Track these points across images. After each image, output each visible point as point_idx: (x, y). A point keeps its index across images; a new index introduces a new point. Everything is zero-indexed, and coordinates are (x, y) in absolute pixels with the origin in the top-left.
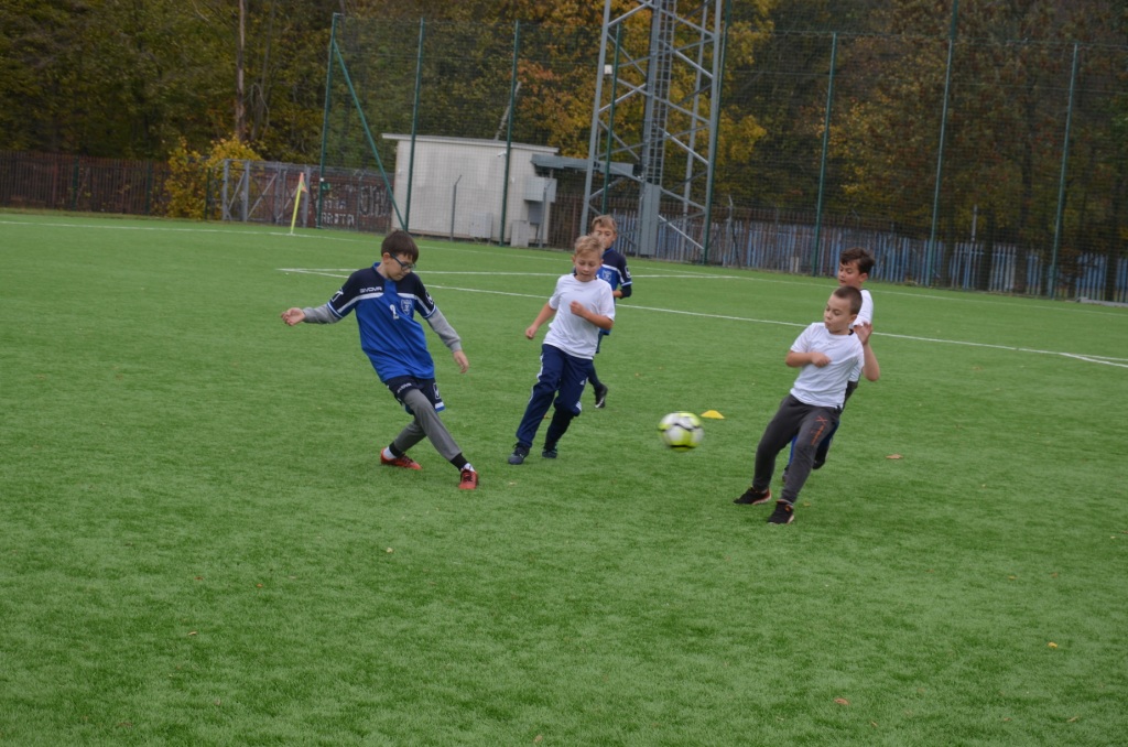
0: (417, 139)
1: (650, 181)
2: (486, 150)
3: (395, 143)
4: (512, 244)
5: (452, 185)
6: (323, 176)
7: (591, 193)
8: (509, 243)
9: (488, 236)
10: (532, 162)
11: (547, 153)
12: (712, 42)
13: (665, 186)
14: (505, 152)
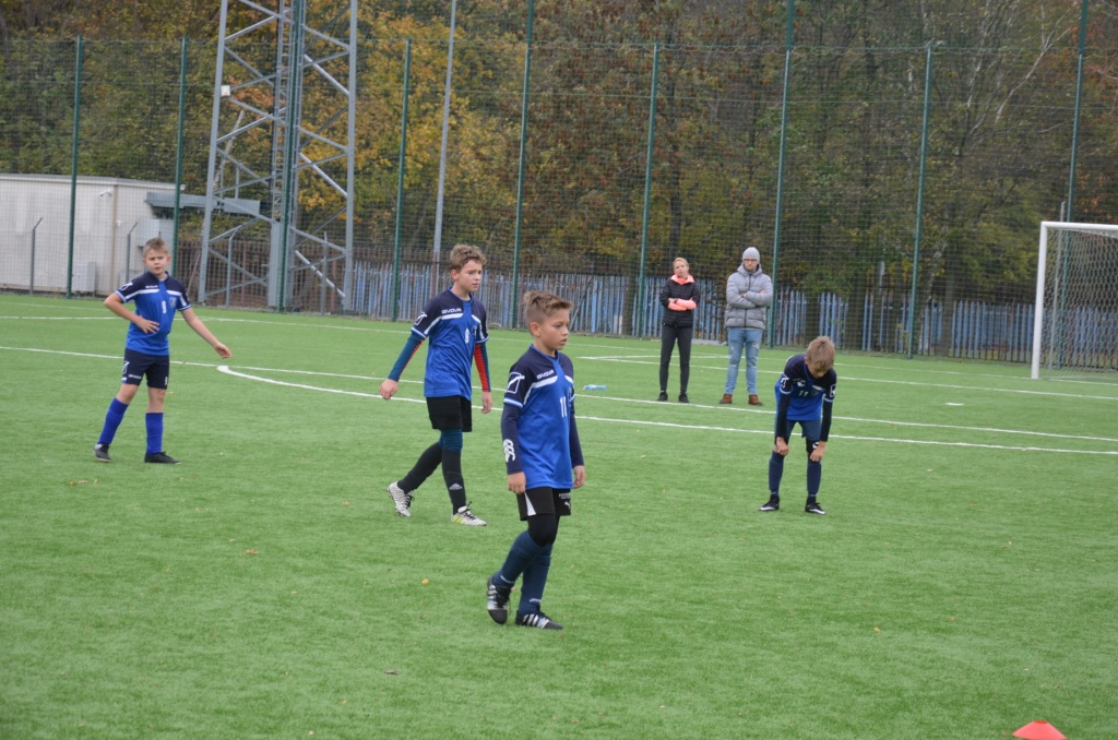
1: (279, 220)
2: (89, 189)
5: (31, 230)
7: (211, 236)
9: (92, 290)
10: (146, 201)
12: (348, 56)
14: (110, 190)
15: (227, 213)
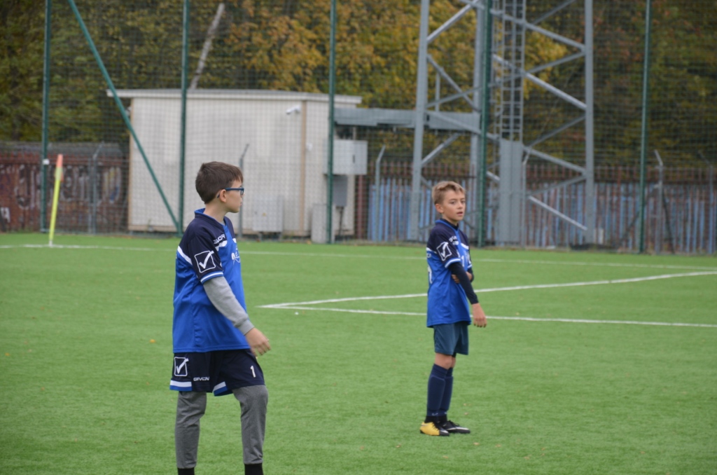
0: (189, 96)
1: (506, 135)
2: (264, 105)
3: (127, 102)
4: (314, 237)
6: (46, 157)
7: (423, 157)
8: (309, 237)
11: (349, 106)
13: (527, 142)
14: (298, 106)
15: (433, 131)
